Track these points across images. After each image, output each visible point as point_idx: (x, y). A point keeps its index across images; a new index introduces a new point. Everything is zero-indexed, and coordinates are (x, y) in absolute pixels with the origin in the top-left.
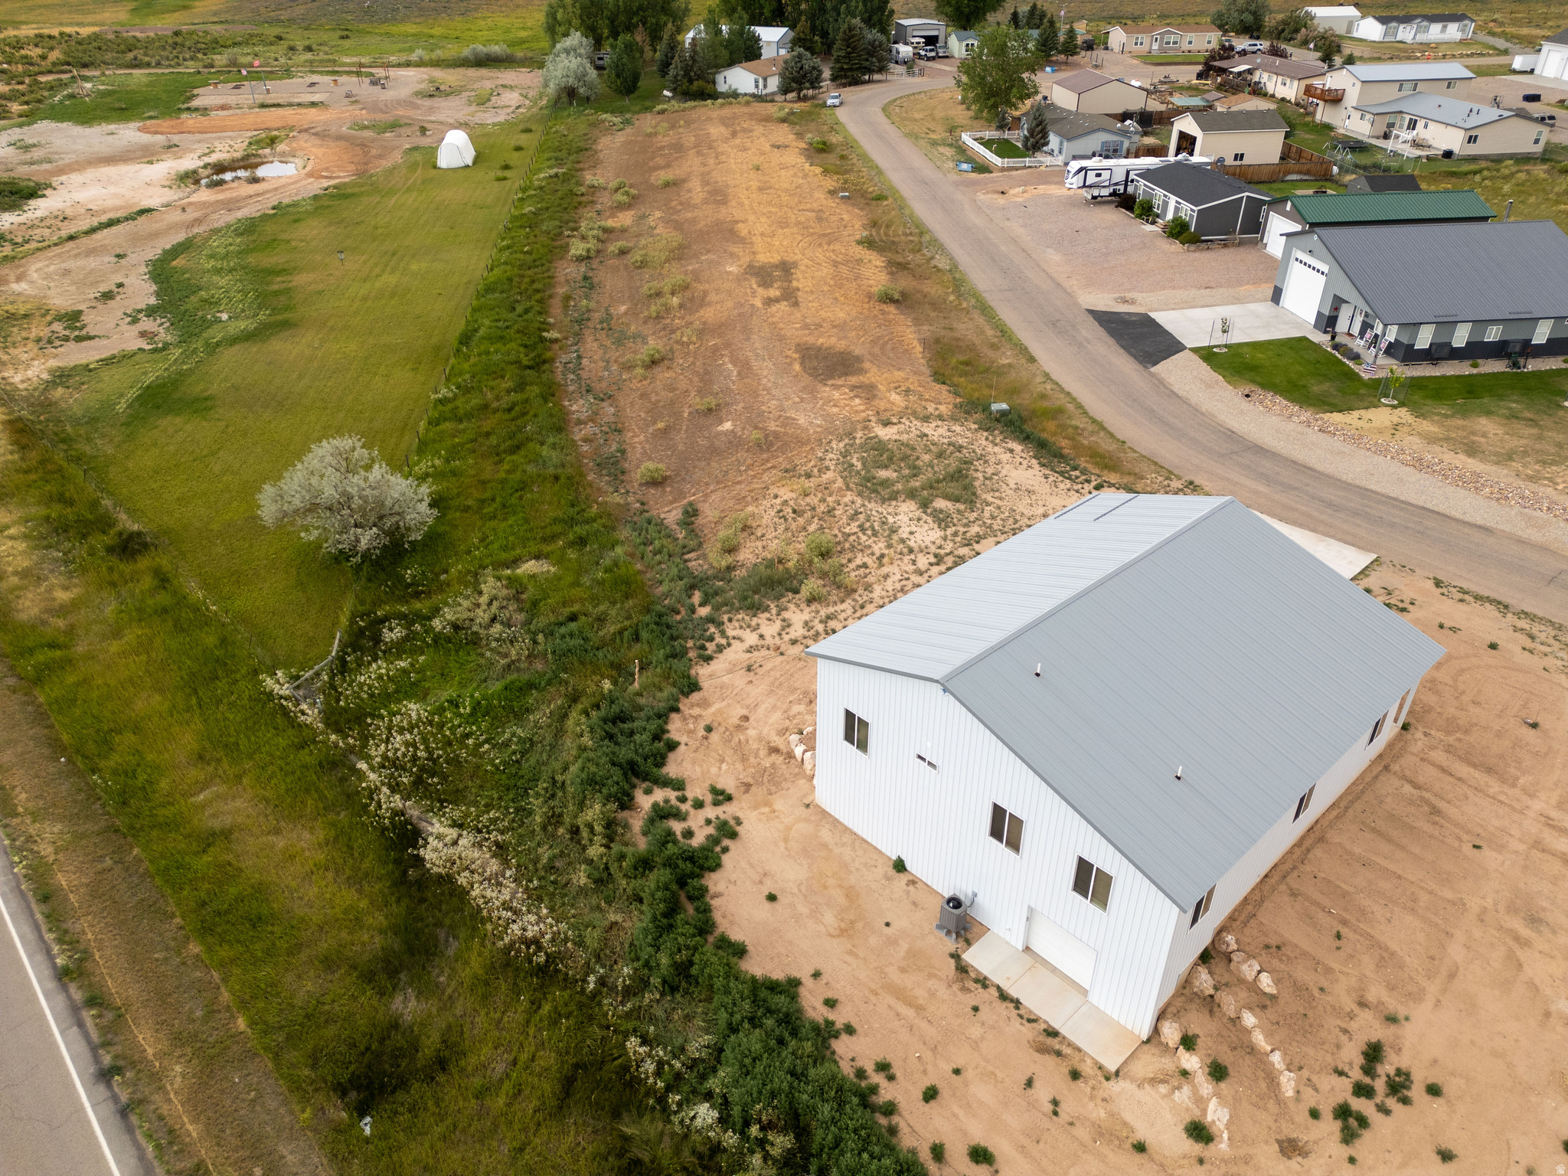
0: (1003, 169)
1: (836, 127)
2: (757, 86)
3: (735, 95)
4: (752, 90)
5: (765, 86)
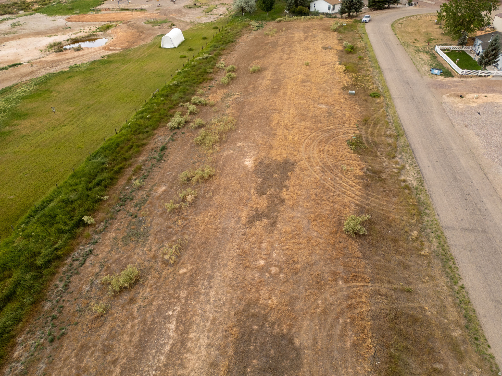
0: (462, 76)
1: (363, 36)
2: (329, 9)
3: (317, 14)
4: (326, 11)
5: (333, 9)
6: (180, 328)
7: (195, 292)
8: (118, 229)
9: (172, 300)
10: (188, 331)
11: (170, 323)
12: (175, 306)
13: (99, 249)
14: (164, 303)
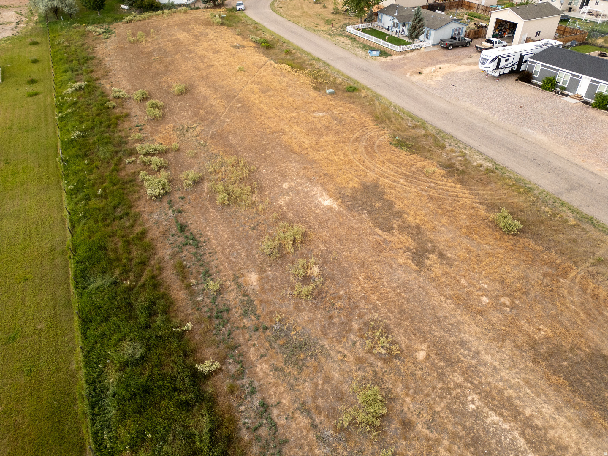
1: (258, 26)
3: (174, 6)
6: (506, 414)
7: (468, 368)
8: (262, 356)
9: (454, 393)
10: (517, 411)
11: (487, 417)
12: (467, 397)
13: (270, 395)
14: (449, 401)
